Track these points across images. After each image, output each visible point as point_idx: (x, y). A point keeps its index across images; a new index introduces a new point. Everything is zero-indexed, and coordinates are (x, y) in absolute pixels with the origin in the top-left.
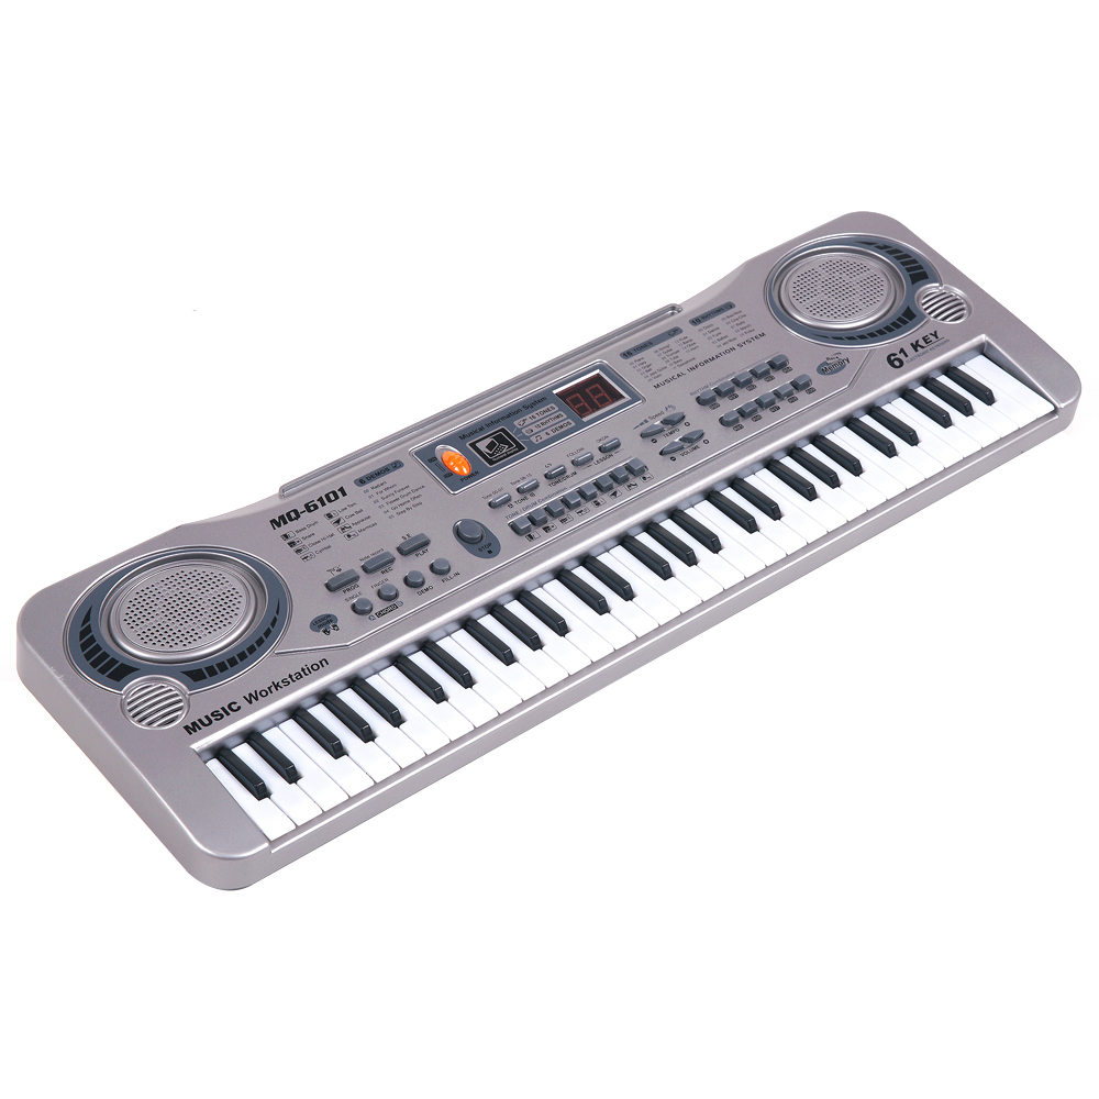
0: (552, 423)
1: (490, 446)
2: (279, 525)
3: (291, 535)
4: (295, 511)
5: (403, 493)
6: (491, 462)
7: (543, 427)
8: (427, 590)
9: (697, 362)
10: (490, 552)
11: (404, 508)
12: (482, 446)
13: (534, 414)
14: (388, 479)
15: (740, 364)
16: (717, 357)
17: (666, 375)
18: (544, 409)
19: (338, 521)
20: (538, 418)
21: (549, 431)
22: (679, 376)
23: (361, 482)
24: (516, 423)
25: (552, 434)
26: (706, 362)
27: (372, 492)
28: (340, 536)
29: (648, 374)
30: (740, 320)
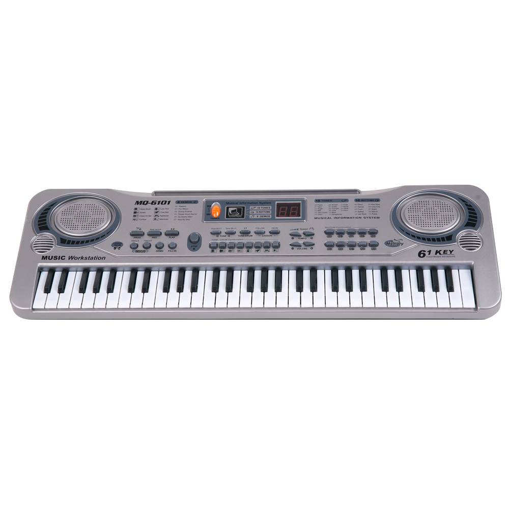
0: (264, 213)
1: (232, 211)
2: (137, 204)
3: (138, 209)
4: (147, 202)
5: (187, 213)
6: (227, 217)
7: (259, 213)
8: (160, 251)
9: (340, 216)
10: (194, 249)
11: (182, 218)
12: (230, 210)
13: (260, 207)
14: (188, 205)
15: (356, 225)
16: (351, 218)
17: (324, 215)
18: (266, 207)
19: (157, 212)
20: (261, 209)
21: (259, 216)
22: (328, 218)
23: (178, 202)
24: (251, 207)
25: (259, 217)
26: (345, 218)
27: (178, 207)
28: (153, 217)
29: (318, 212)
30: (376, 208)
